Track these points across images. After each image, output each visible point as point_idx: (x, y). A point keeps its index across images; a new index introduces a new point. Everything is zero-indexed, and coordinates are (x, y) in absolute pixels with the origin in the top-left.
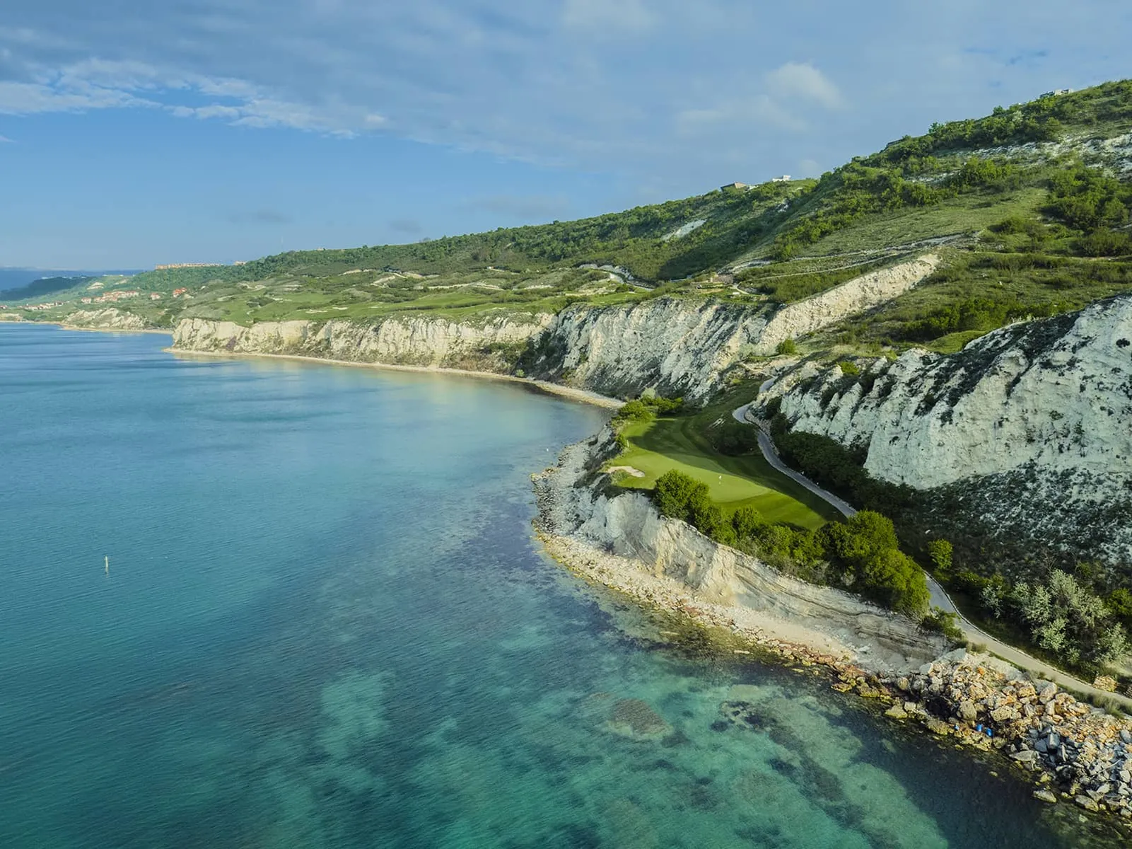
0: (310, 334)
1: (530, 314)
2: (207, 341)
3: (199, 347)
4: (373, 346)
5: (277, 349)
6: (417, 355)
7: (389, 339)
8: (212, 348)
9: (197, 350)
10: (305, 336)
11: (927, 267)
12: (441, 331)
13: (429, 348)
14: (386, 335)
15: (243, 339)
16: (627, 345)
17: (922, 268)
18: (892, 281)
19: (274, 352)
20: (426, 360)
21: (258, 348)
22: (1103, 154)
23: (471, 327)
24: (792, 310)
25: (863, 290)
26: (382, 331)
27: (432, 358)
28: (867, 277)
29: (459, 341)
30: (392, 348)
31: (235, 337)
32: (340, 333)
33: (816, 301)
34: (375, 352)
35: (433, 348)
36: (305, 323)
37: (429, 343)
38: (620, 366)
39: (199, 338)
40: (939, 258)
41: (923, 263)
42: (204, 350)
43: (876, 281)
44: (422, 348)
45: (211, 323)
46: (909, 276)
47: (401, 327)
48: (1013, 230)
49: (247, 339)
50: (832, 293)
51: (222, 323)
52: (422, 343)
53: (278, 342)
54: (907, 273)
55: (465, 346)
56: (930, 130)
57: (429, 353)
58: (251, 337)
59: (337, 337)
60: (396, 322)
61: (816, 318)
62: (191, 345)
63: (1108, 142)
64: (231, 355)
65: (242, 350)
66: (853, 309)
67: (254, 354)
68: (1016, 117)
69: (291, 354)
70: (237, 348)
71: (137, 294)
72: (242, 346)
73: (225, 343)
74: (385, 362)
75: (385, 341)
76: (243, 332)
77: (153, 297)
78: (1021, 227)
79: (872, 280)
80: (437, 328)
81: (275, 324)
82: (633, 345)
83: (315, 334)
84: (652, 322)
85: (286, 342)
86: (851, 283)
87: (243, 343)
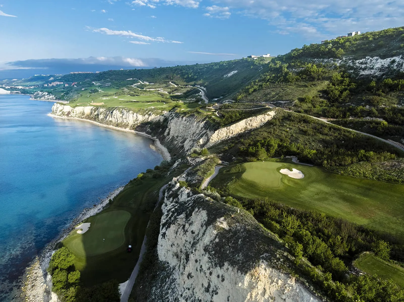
0: (93, 112)
1: (160, 111)
2: (61, 112)
3: (58, 114)
4: (110, 119)
5: (83, 117)
6: (123, 124)
7: (115, 117)
8: (62, 115)
9: (57, 115)
10: (91, 113)
11: (270, 117)
12: (131, 115)
13: (127, 121)
14: (114, 115)
15: (72, 112)
16: (181, 131)
17: (268, 117)
18: (257, 121)
19: (81, 118)
20: (126, 126)
21: (77, 116)
22: (354, 66)
23: (141, 115)
24: (220, 131)
25: (246, 124)
26: (113, 114)
27: (128, 125)
28: (248, 119)
29: (137, 120)
30: (116, 121)
31: (70, 111)
32: (102, 113)
33: (228, 128)
34: (111, 121)
35: (128, 121)
36: (92, 107)
37: (127, 119)
38: (177, 139)
39: (58, 111)
40: (275, 113)
41: (269, 115)
42: (59, 115)
43: (251, 121)
44: (125, 121)
45: (62, 106)
46: (263, 120)
47: (119, 112)
48: (306, 101)
49: (73, 112)
50: (234, 125)
51: (65, 106)
52: (125, 119)
53: (83, 114)
54: (262, 118)
55: (139, 122)
56: (303, 48)
57: (127, 123)
58: (75, 112)
59: (101, 114)
60: (118, 111)
61: (228, 134)
62: (56, 113)
63: (357, 61)
64: (67, 118)
65: (71, 116)
66: (241, 132)
67: (75, 118)
68: (329, 46)
69: (87, 119)
70: (70, 115)
71: (62, 83)
72: (72, 115)
73: (66, 113)
74: (113, 125)
75: (114, 118)
76: (72, 110)
77: (66, 85)
78: (310, 100)
79: (250, 121)
80: (130, 114)
81: (82, 107)
82: (182, 131)
83: (95, 112)
84: (188, 123)
85: (86, 114)
86: (242, 121)
87: (72, 114)
